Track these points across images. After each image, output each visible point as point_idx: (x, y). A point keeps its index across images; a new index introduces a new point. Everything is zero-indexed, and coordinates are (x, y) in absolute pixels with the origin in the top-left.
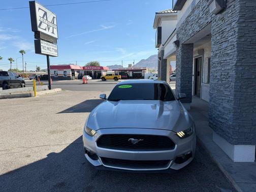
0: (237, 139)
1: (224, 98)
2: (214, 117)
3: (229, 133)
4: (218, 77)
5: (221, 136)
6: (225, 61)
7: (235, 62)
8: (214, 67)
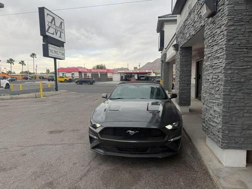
0: (227, 143)
1: (214, 101)
2: (206, 121)
3: (219, 137)
4: (210, 80)
5: (212, 140)
6: (216, 65)
7: (224, 65)
8: (207, 70)
